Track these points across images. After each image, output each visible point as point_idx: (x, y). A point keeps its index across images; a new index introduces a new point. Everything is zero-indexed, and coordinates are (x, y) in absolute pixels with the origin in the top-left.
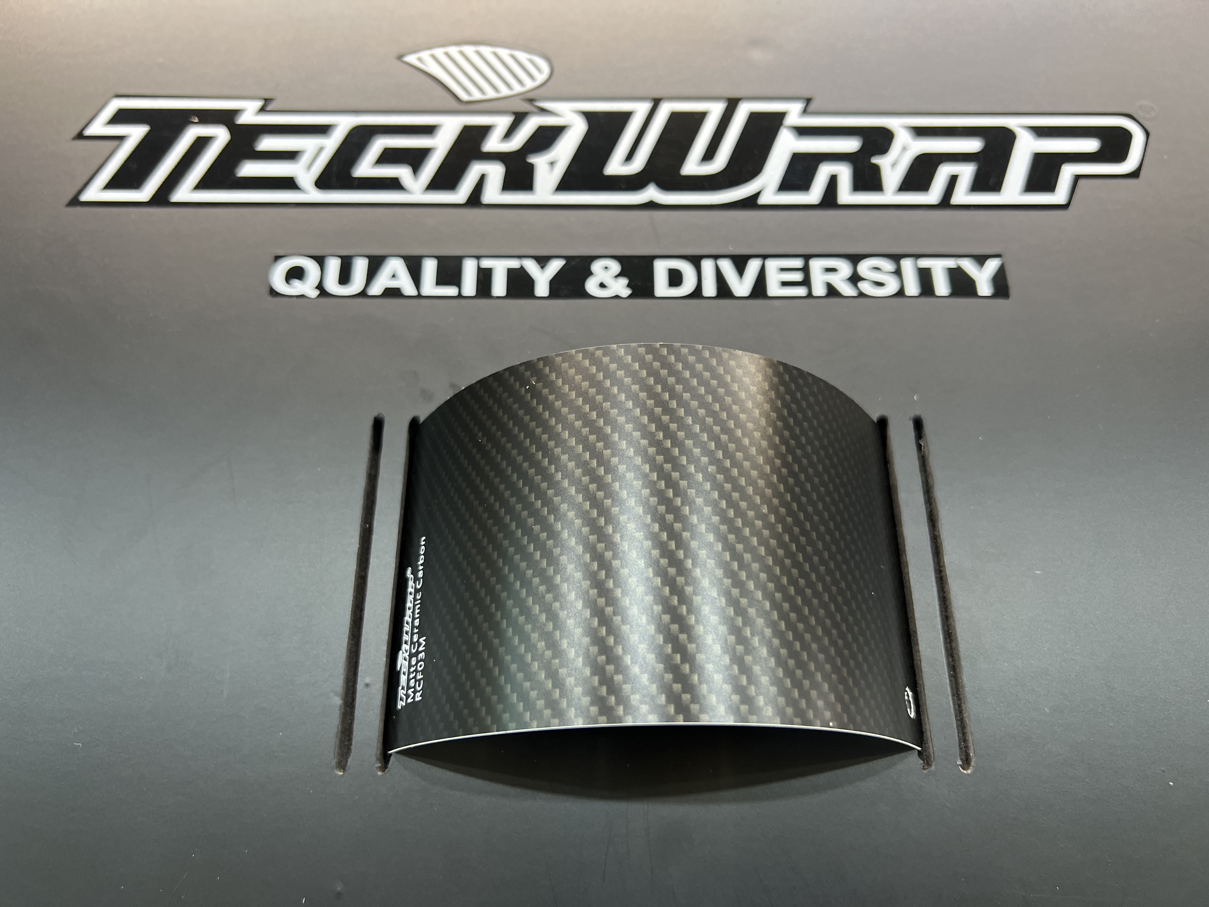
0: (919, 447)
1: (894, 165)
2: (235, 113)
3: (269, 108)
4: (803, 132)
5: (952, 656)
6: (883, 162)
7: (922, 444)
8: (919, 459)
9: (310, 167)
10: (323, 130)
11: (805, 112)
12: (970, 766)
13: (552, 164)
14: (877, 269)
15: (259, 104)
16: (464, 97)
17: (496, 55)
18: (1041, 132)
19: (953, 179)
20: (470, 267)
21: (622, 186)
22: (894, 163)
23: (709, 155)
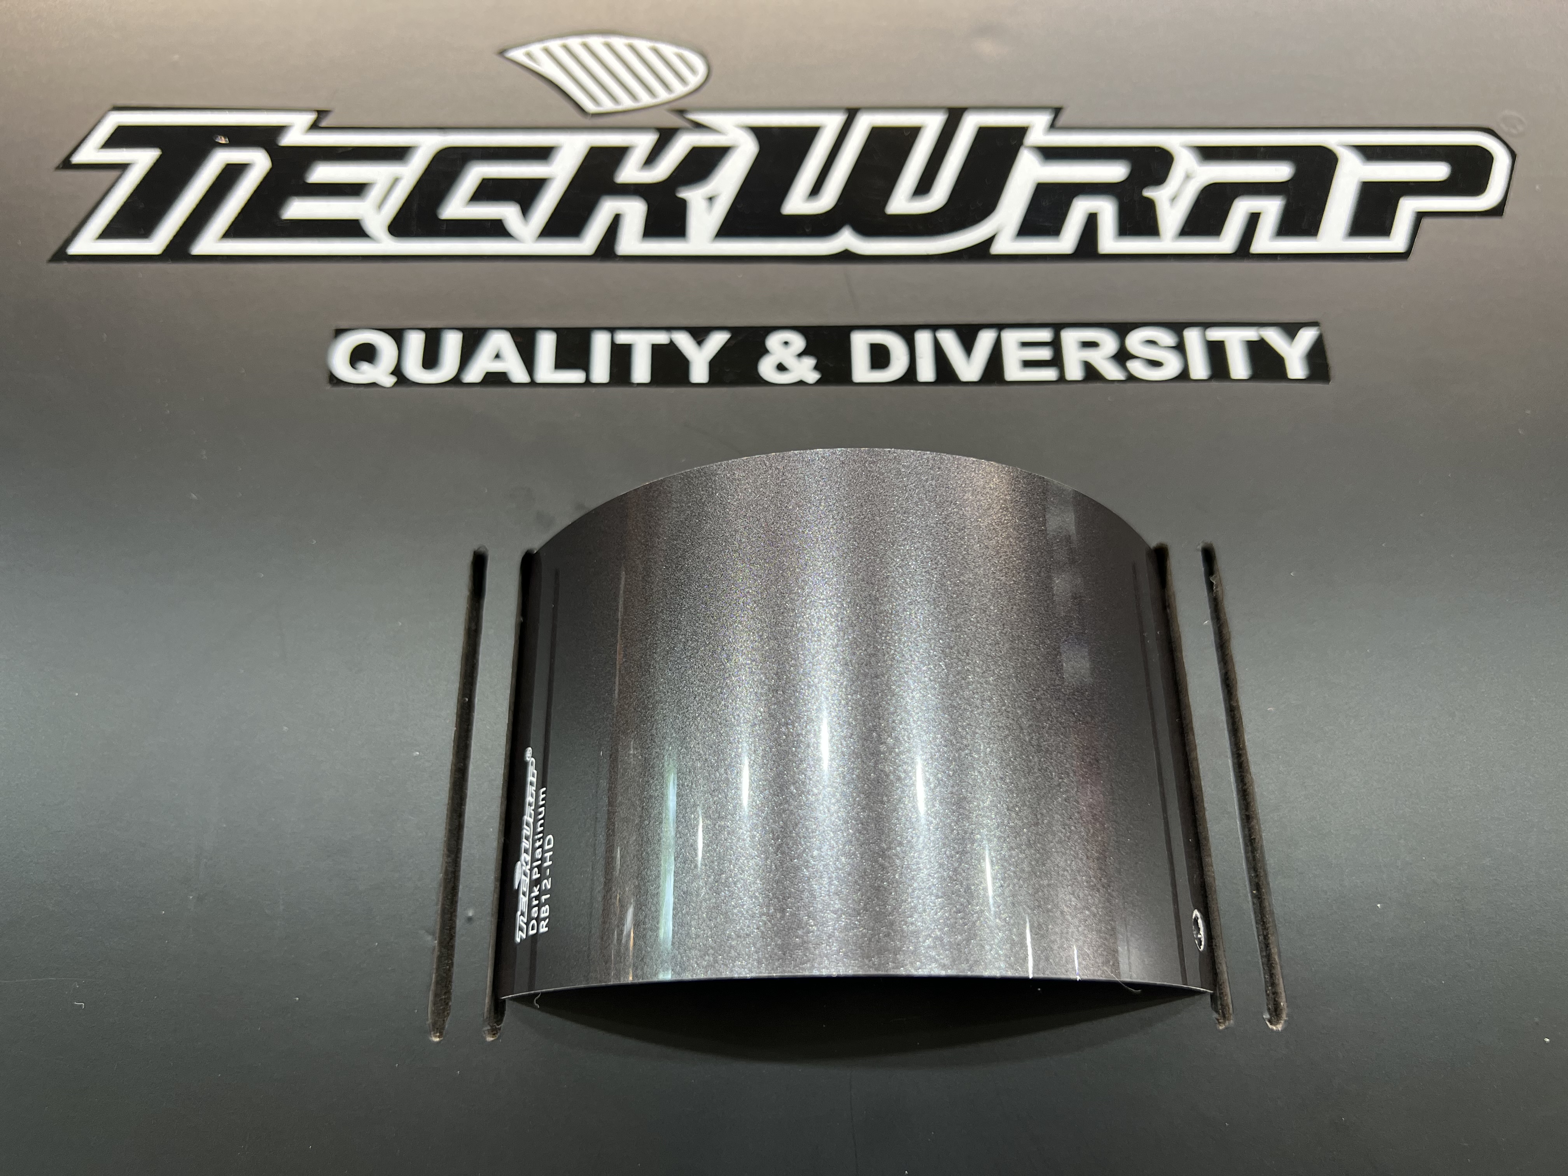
0: (1210, 586)
1: (1173, 199)
2: (279, 130)
3: (324, 124)
4: (1050, 154)
5: (1255, 870)
6: (1159, 195)
7: (1214, 582)
8: (1209, 600)
9: (380, 205)
10: (398, 154)
11: (1053, 126)
12: (1281, 1020)
13: (711, 199)
14: (1152, 342)
15: (310, 117)
16: (590, 106)
17: (632, 48)
18: (1371, 153)
19: (1253, 220)
20: (601, 345)
21: (807, 230)
22: (1173, 197)
23: (924, 187)
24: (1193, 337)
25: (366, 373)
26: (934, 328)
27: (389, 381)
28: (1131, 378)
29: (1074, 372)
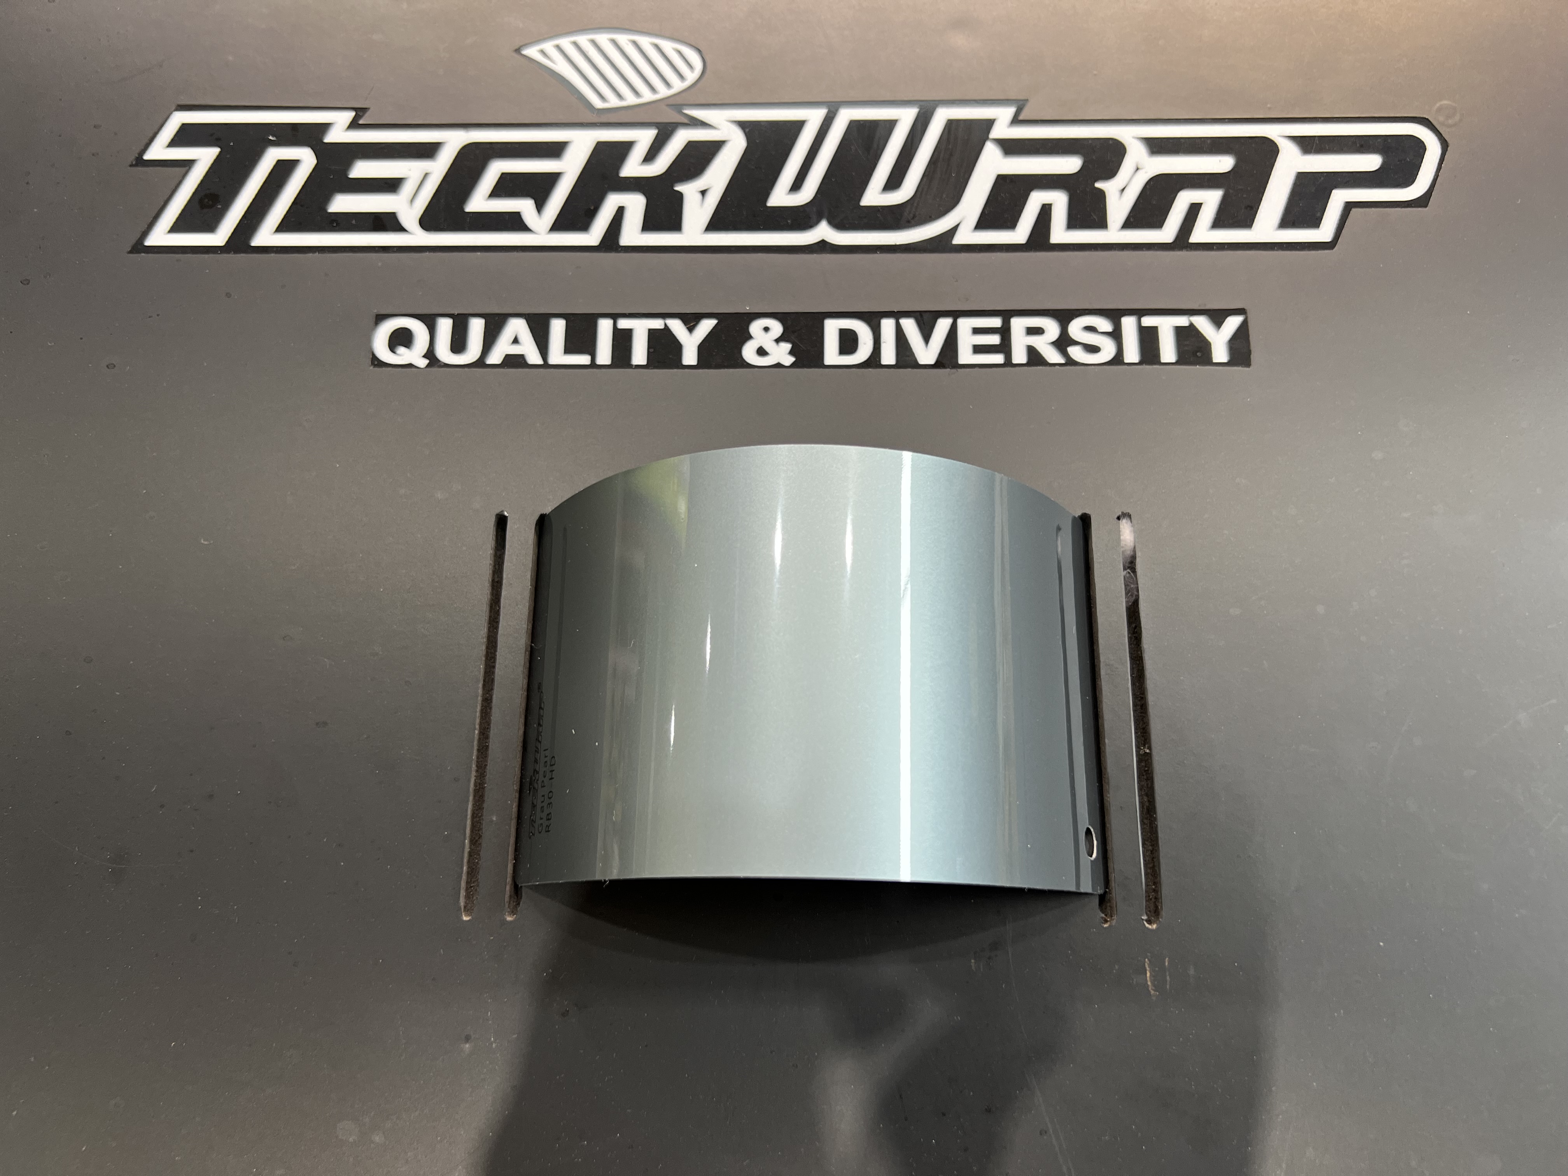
1: (1123, 190)
2: (323, 128)
3: (361, 122)
4: (1011, 147)
5: (1148, 798)
6: (1109, 187)
9: (412, 201)
11: (1016, 121)
12: (1158, 920)
13: (703, 193)
14: (1090, 329)
15: (351, 115)
16: (598, 103)
17: (635, 43)
18: (1308, 145)
19: (1194, 210)
20: (605, 328)
21: (789, 221)
22: (1122, 188)
23: (894, 182)
24: (1129, 324)
25: (404, 356)
26: (897, 315)
27: (423, 363)
28: (1071, 362)
29: (1019, 356)
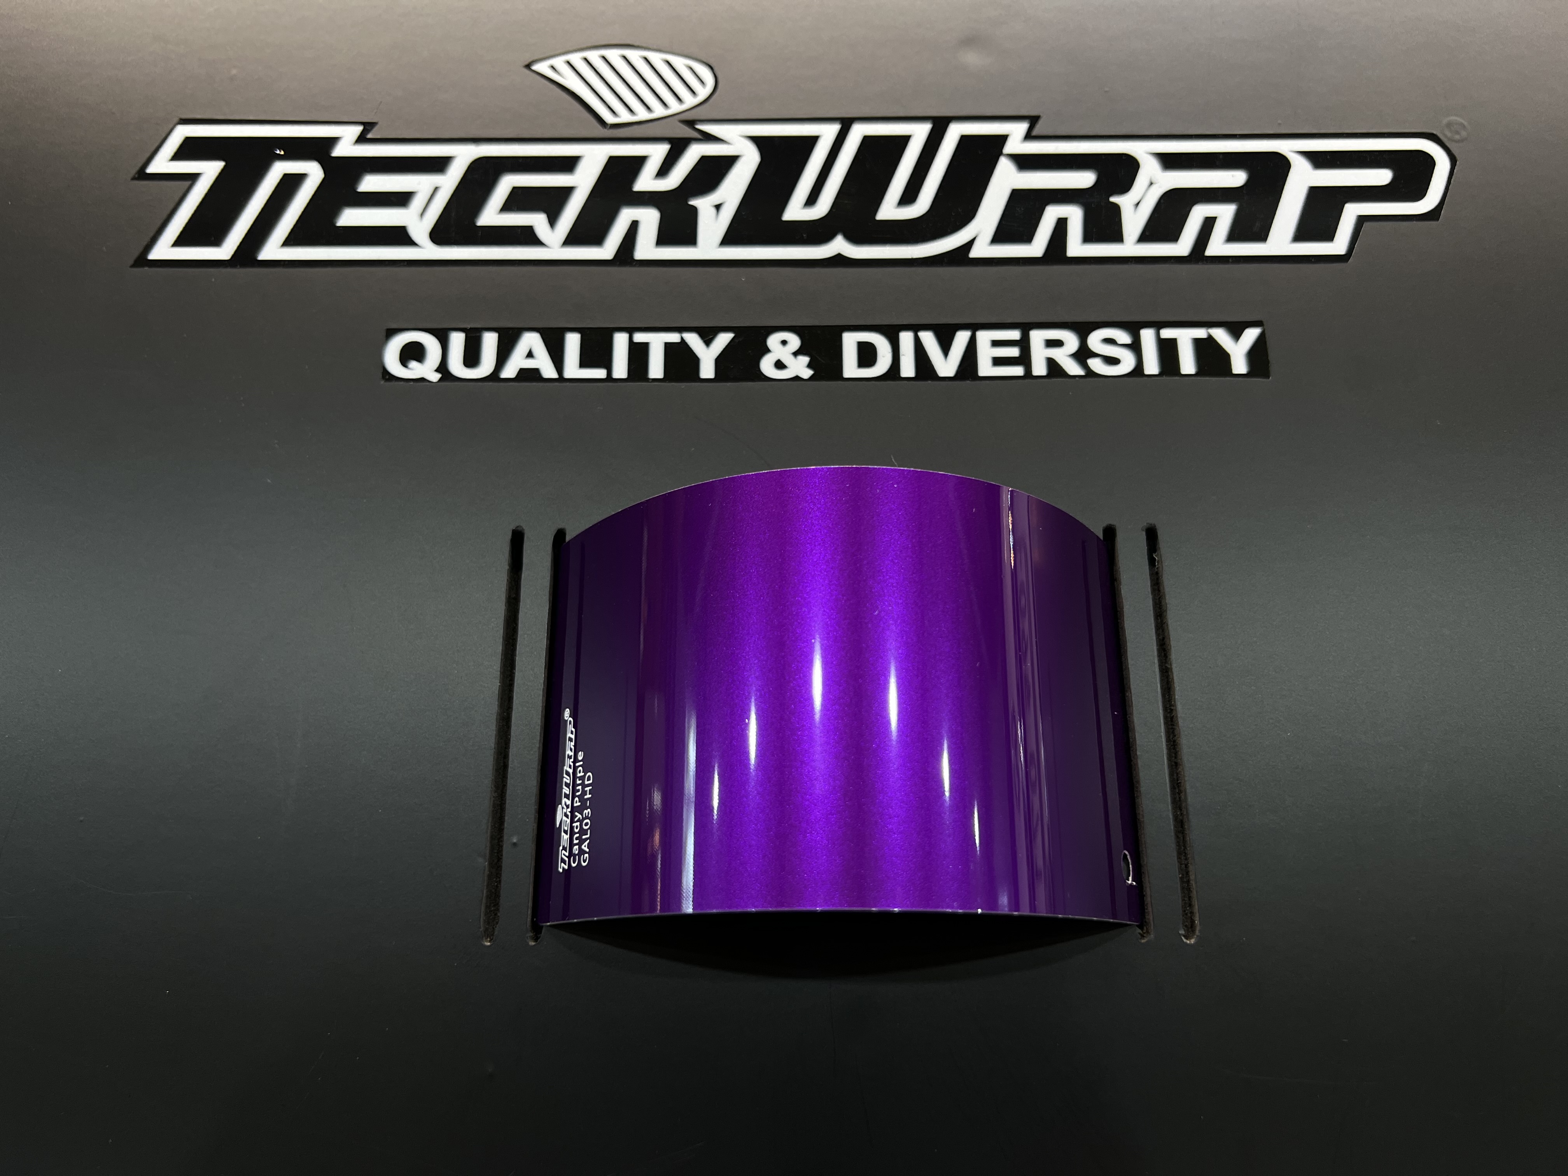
0: (1152, 562)
1: (1138, 204)
2: (330, 142)
3: (370, 136)
4: (1024, 162)
5: (1181, 810)
6: (1124, 201)
7: (1157, 558)
8: (1151, 575)
9: (422, 214)
11: (1029, 136)
12: (1195, 935)
13: (718, 207)
14: (1110, 341)
15: (359, 129)
16: (609, 118)
17: (647, 60)
18: (1320, 160)
19: (1209, 224)
20: (621, 342)
21: (804, 236)
22: (1137, 202)
23: (909, 196)
24: (1148, 336)
25: (416, 370)
26: (916, 328)
27: (435, 377)
28: (1090, 373)
29: (1039, 368)
